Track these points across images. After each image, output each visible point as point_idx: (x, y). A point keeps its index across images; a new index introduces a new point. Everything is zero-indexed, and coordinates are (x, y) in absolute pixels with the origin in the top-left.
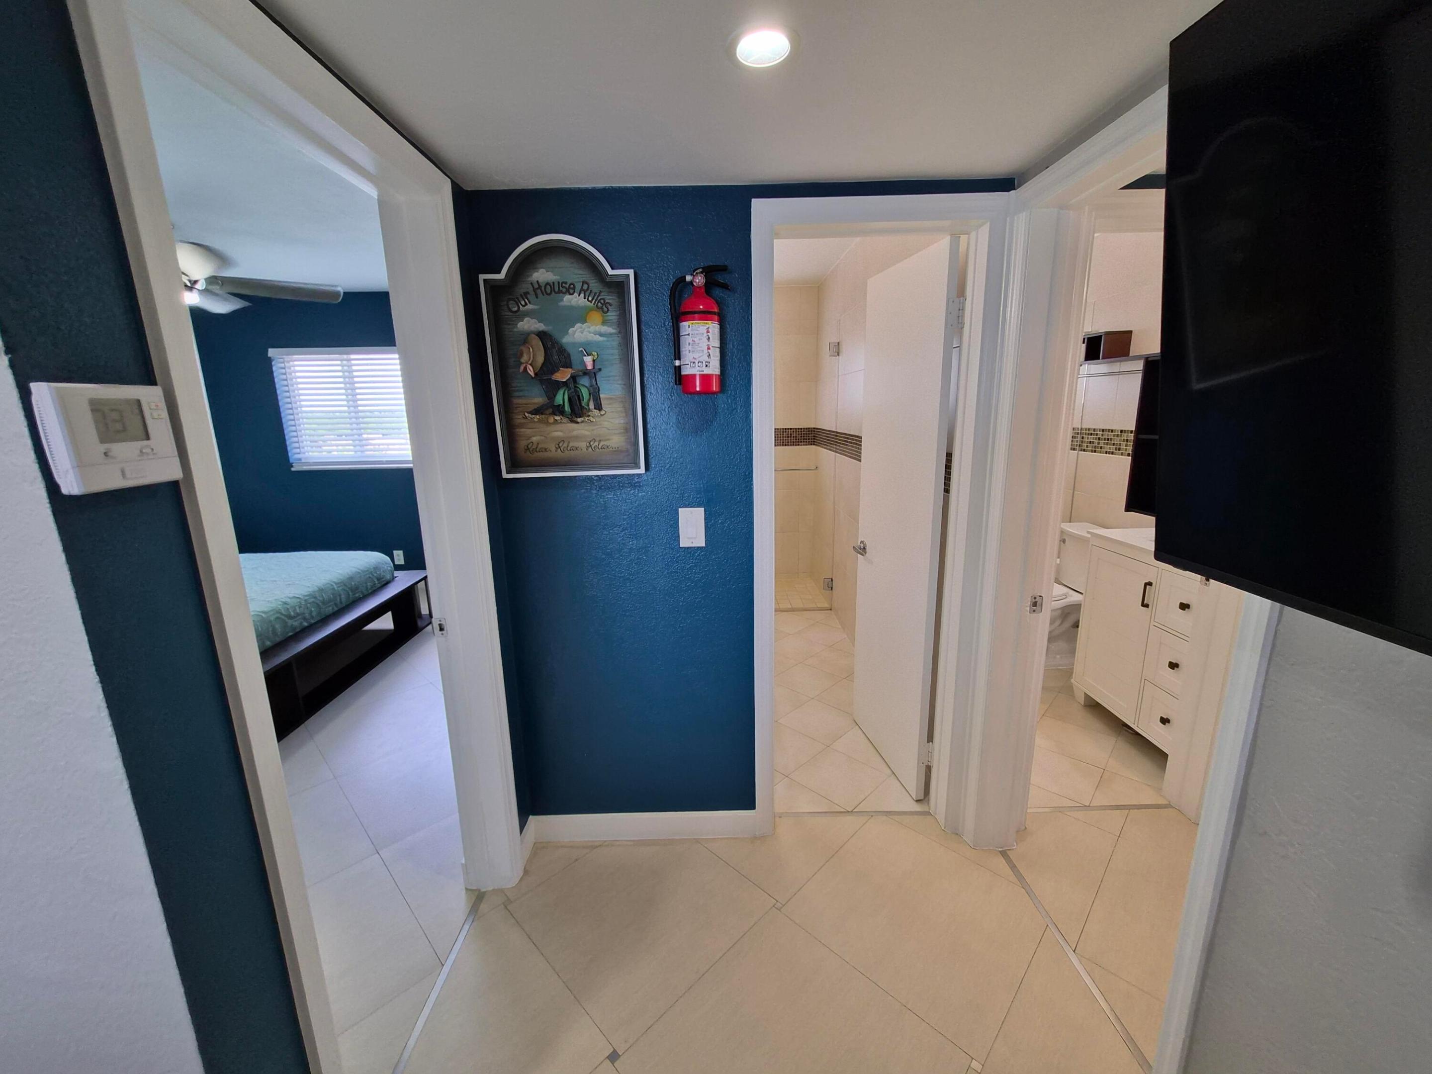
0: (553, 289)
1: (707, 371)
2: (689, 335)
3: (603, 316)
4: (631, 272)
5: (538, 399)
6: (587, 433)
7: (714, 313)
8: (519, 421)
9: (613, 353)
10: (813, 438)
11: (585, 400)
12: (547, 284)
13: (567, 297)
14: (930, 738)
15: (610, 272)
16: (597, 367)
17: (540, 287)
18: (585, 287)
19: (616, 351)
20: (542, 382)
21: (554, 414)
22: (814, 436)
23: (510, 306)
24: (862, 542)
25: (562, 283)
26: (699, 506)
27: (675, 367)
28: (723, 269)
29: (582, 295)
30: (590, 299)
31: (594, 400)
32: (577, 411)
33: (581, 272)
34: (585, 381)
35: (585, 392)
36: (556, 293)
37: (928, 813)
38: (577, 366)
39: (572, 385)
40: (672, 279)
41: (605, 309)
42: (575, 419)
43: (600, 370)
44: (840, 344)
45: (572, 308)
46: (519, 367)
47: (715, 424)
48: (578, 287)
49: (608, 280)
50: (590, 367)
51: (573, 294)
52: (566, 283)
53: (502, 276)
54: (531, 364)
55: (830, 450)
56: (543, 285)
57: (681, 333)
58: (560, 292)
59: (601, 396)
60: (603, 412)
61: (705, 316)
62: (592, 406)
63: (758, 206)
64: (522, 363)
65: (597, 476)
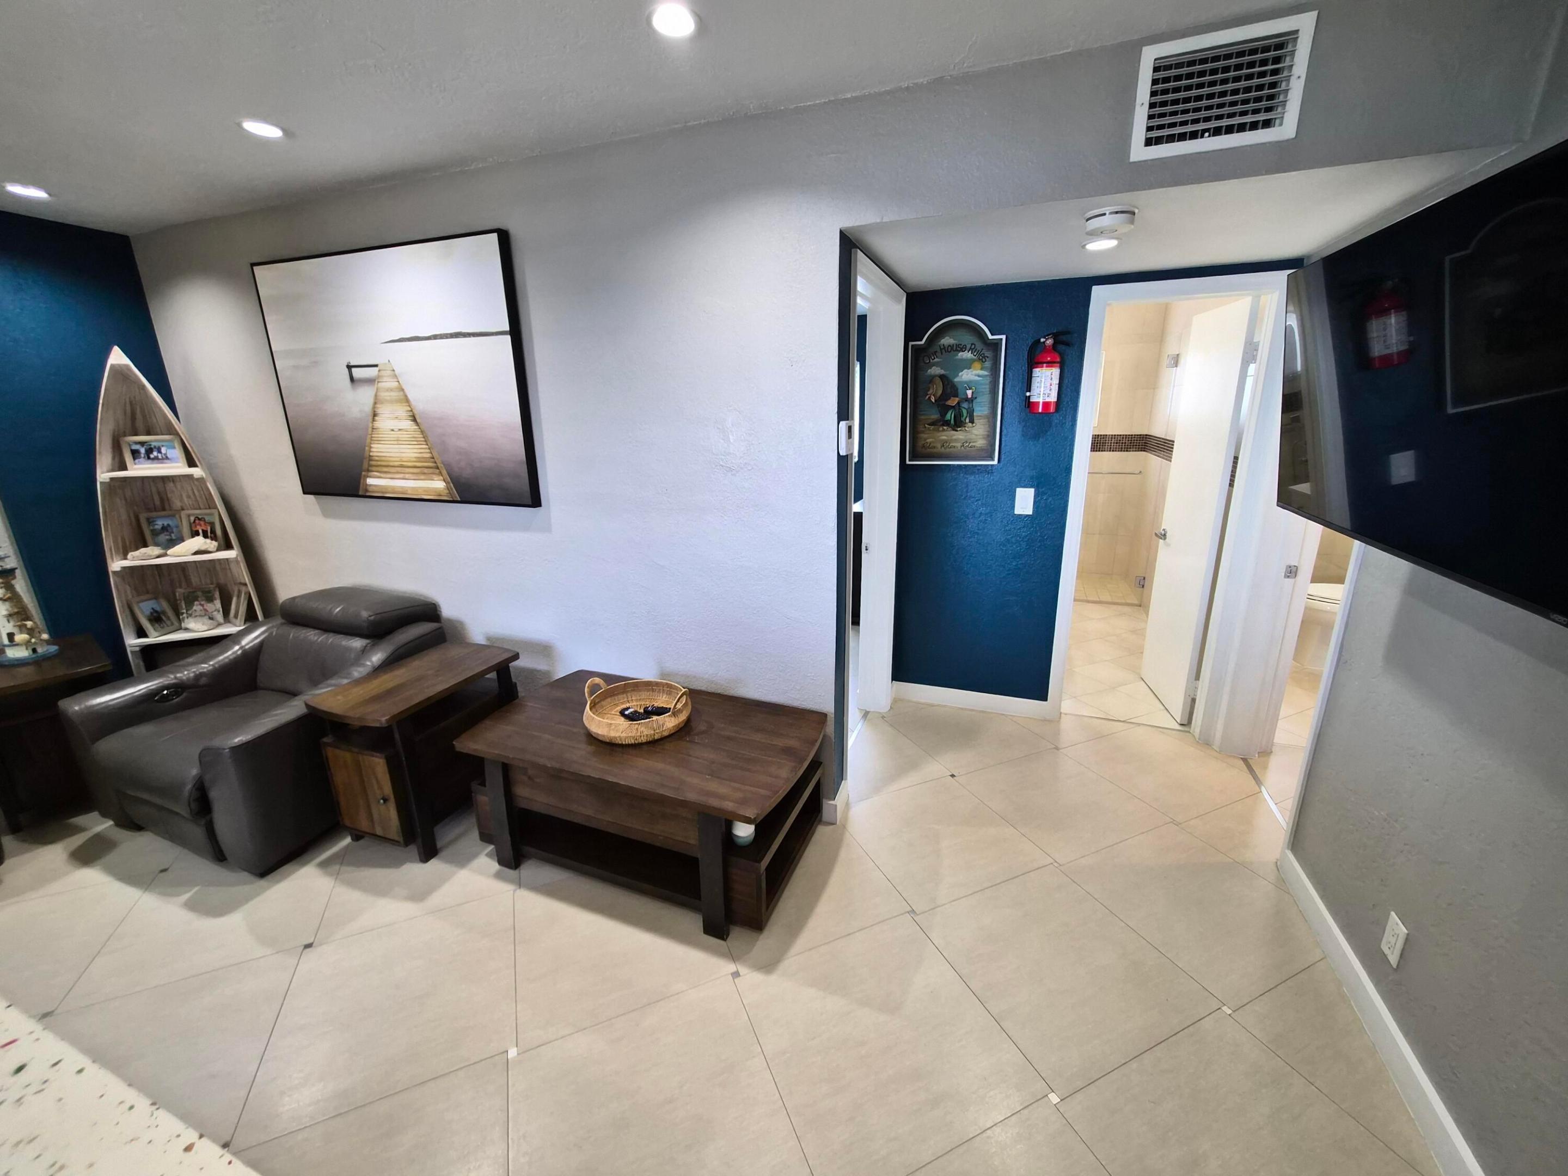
0: (952, 348)
1: (1048, 400)
2: (1038, 377)
3: (982, 365)
4: (1004, 337)
5: (935, 416)
6: (961, 437)
7: (1058, 363)
8: (921, 429)
9: (986, 388)
10: (1143, 444)
11: (964, 417)
12: (949, 346)
13: (961, 354)
14: (1197, 677)
15: (990, 337)
16: (974, 396)
17: (944, 348)
18: (973, 347)
19: (988, 386)
20: (938, 406)
21: (943, 425)
22: (1145, 443)
23: (925, 360)
24: (1164, 530)
25: (959, 345)
26: (1031, 487)
27: (1026, 396)
28: (1067, 333)
29: (970, 352)
30: (975, 354)
31: (969, 417)
32: (958, 424)
33: (971, 338)
34: (965, 405)
35: (965, 412)
36: (954, 351)
37: (1189, 732)
38: (961, 396)
39: (957, 408)
40: (1030, 342)
41: (984, 360)
42: (956, 429)
43: (976, 398)
44: (1179, 356)
45: (962, 360)
46: (926, 397)
47: (1048, 433)
48: (968, 347)
49: (989, 341)
50: (970, 396)
51: (964, 351)
52: (961, 345)
53: (923, 342)
54: (934, 395)
55: (1158, 456)
56: (946, 347)
57: (1033, 374)
58: (957, 350)
59: (975, 414)
60: (974, 425)
61: (1050, 364)
62: (967, 420)
63: (1097, 290)
64: (928, 395)
65: (965, 465)
